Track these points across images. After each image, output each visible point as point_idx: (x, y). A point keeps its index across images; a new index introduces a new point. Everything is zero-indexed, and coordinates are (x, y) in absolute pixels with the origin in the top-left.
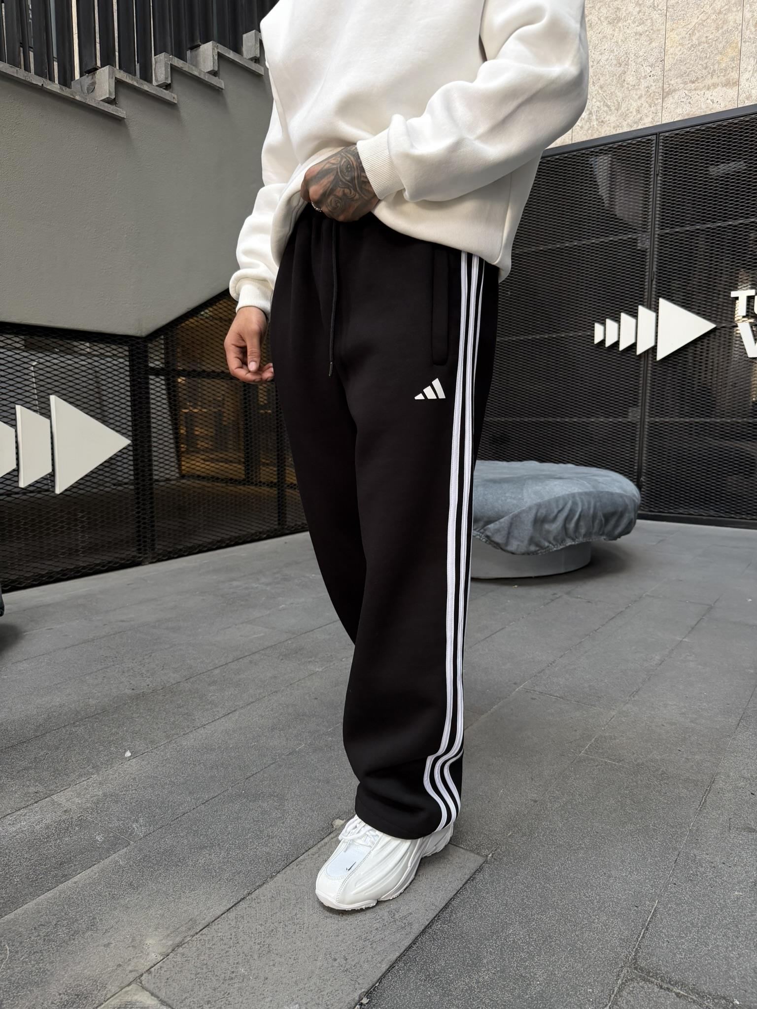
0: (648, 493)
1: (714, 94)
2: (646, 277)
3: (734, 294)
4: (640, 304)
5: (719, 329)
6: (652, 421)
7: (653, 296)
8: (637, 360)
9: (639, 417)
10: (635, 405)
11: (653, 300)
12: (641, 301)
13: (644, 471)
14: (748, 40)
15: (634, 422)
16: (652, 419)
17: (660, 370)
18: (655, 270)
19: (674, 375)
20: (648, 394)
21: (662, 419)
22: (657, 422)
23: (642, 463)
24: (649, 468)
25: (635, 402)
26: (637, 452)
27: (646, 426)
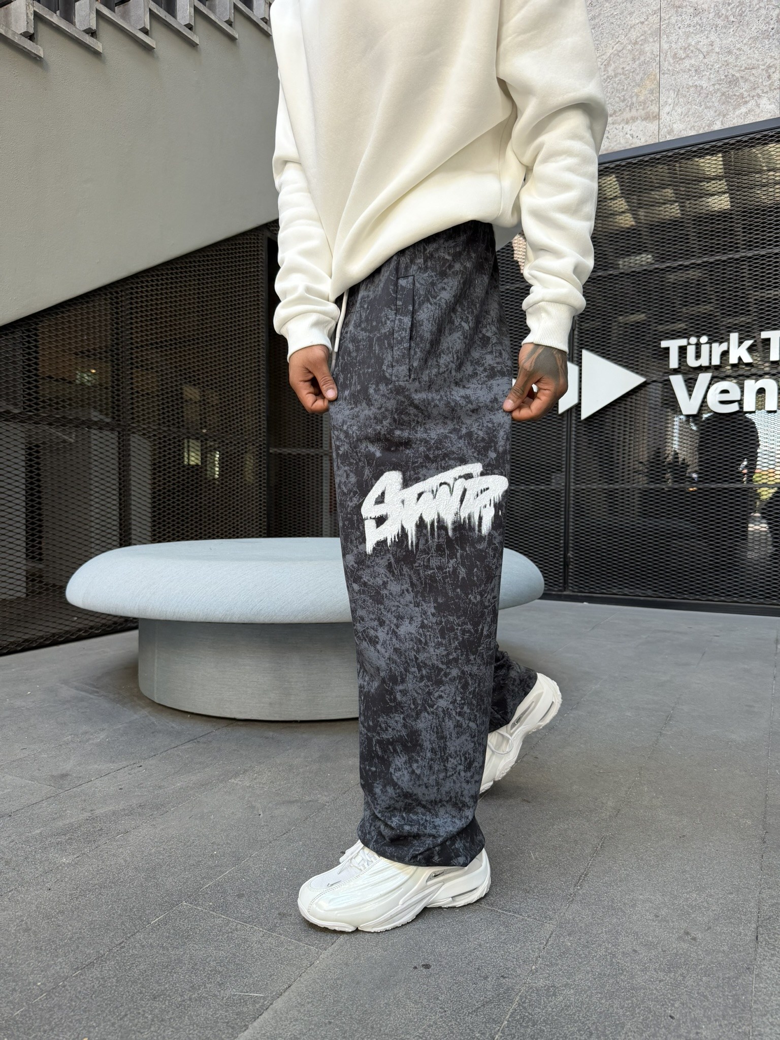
0: (576, 571)
1: (633, 128)
5: (649, 384)
6: (578, 488)
7: (576, 348)
8: (560, 419)
9: (563, 484)
10: (558, 470)
11: (576, 352)
13: (571, 545)
14: (667, 72)
15: (558, 490)
16: (578, 486)
17: (585, 431)
19: (601, 436)
20: (573, 459)
21: (589, 486)
22: (583, 489)
23: (568, 536)
24: (577, 542)
25: (558, 467)
26: (563, 524)
27: (572, 495)
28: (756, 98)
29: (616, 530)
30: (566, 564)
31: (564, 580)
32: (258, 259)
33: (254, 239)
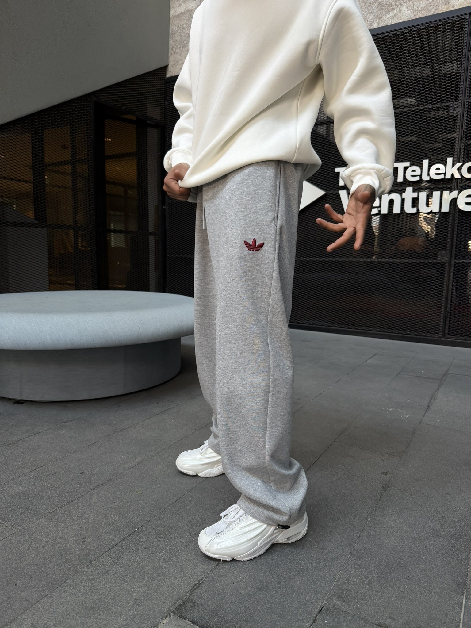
3: (337, 170)
5: (328, 195)
28: (399, 6)
32: (87, 115)
33: (84, 102)
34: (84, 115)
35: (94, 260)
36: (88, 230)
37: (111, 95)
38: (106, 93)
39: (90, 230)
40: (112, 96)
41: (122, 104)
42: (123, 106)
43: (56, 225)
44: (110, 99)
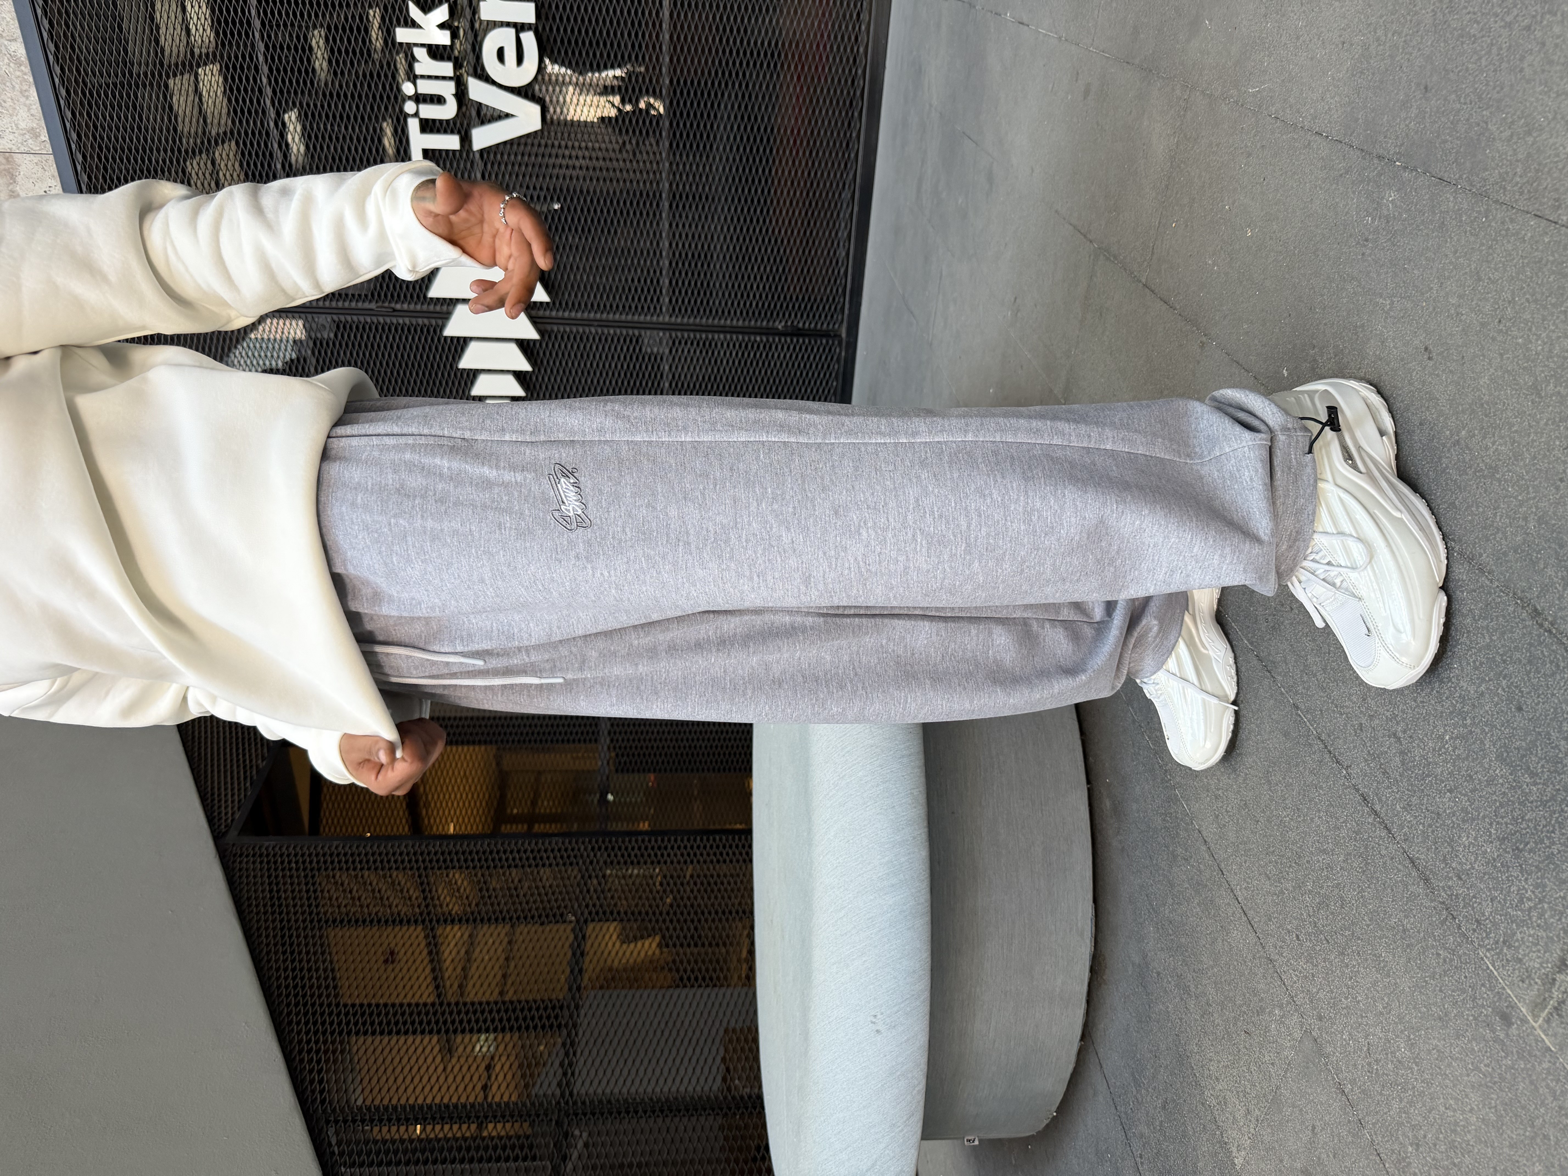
0: (808, 316)
2: (388, 321)
4: (441, 330)
6: (668, 310)
7: (425, 307)
8: (550, 337)
9: (661, 334)
10: (637, 341)
11: (431, 308)
12: (435, 331)
13: (765, 323)
15: (671, 343)
16: (664, 309)
17: (570, 295)
18: (373, 306)
19: (578, 268)
20: (617, 316)
21: (664, 291)
22: (670, 301)
23: (749, 327)
24: (760, 313)
25: (631, 341)
26: (728, 336)
27: (679, 320)
29: (741, 249)
30: (797, 333)
31: (822, 336)
32: (274, 856)
33: (240, 862)
34: (275, 863)
35: (676, 840)
36: (592, 854)
37: (226, 795)
38: (220, 807)
39: (593, 849)
40: (229, 791)
41: (251, 767)
42: (257, 766)
43: (576, 938)
44: (236, 797)
